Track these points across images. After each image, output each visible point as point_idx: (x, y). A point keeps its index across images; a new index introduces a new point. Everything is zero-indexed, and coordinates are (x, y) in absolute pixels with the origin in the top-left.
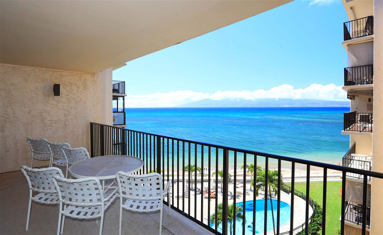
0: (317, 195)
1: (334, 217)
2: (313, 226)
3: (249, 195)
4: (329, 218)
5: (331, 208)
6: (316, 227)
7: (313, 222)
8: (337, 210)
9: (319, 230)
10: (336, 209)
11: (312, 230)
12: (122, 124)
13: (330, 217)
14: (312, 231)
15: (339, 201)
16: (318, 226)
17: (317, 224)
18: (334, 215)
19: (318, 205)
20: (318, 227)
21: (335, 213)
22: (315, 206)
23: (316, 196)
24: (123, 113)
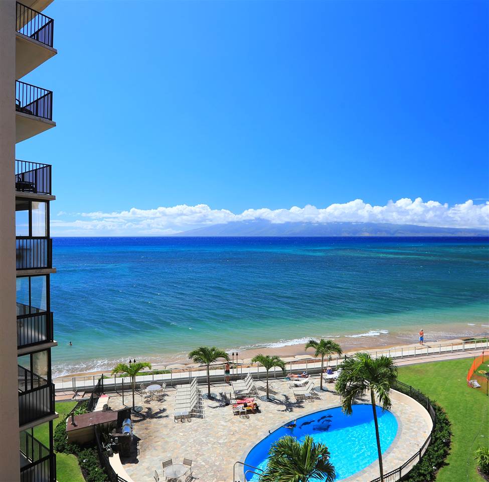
0: (432, 387)
1: (465, 426)
2: (436, 449)
3: (320, 399)
4: (458, 429)
5: (458, 410)
6: (442, 451)
7: (435, 442)
8: (468, 412)
9: (446, 456)
10: (467, 410)
11: (437, 457)
12: (42, 266)
13: (460, 427)
14: (436, 459)
15: (467, 395)
16: (445, 448)
17: (442, 445)
18: (465, 423)
19: (439, 407)
20: (444, 451)
21: (467, 418)
22: (435, 409)
23: (431, 390)
24: (46, 241)
